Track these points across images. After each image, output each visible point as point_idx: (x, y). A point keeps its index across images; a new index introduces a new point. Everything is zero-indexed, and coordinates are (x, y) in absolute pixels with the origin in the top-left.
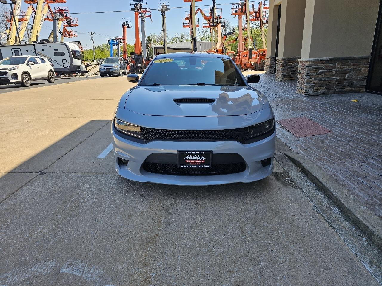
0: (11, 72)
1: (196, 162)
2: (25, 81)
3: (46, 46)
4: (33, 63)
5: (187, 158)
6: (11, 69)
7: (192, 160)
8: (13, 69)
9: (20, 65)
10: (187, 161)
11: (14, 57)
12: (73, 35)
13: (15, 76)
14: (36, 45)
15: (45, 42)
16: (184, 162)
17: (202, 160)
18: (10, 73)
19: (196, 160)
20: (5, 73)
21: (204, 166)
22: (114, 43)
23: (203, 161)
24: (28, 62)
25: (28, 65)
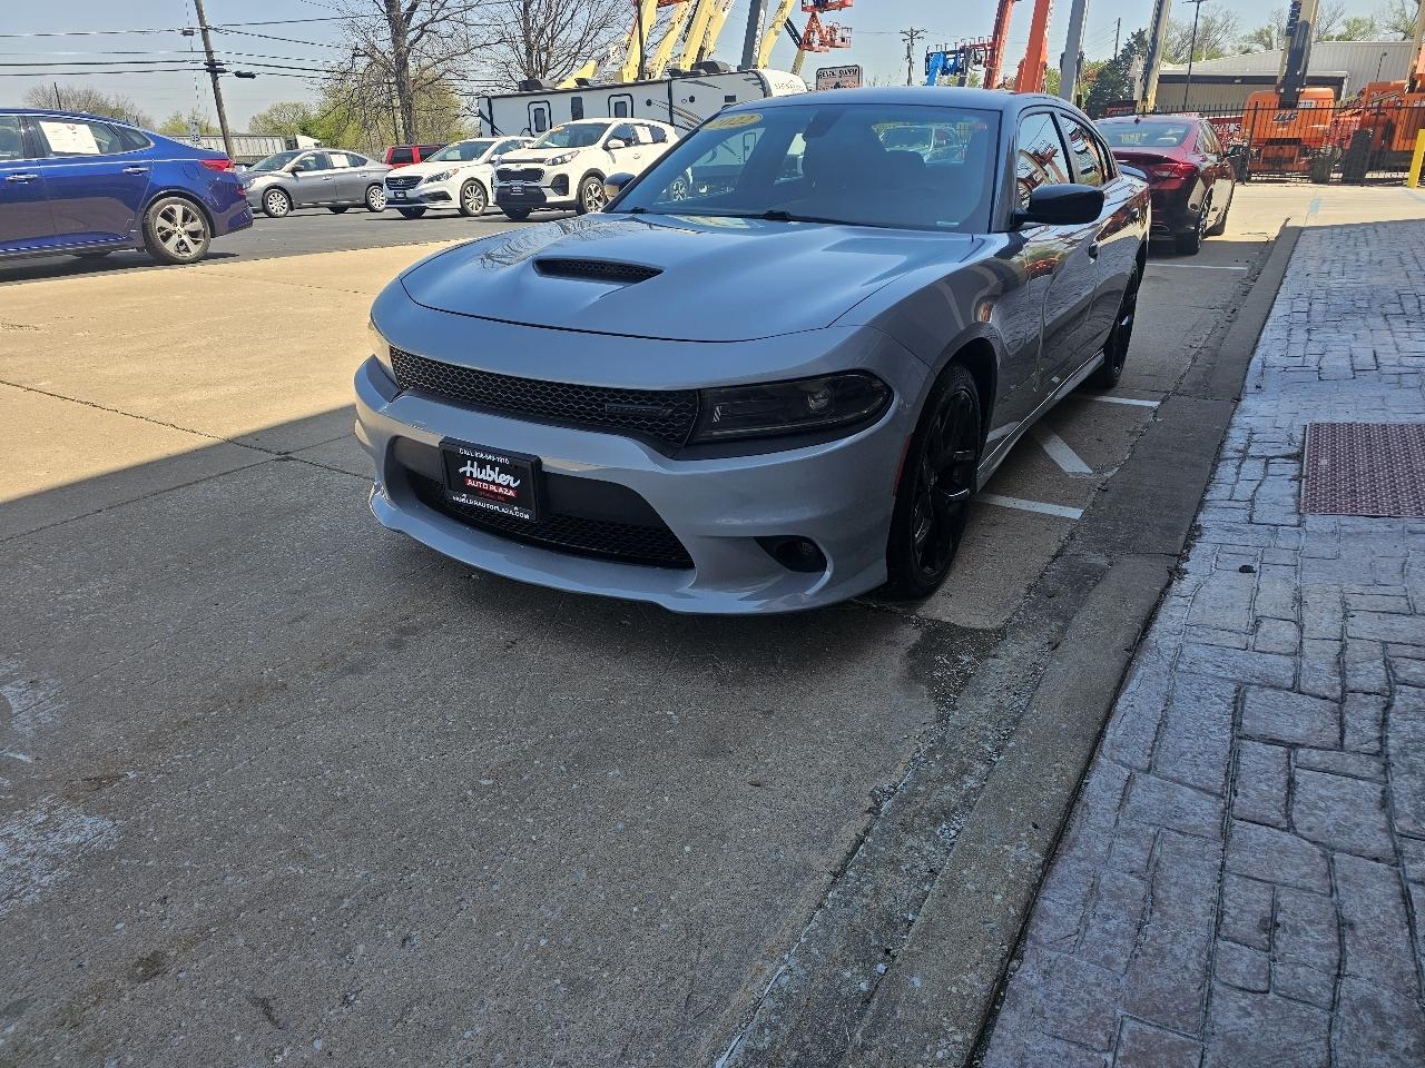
0: (554, 170)
1: (492, 492)
2: (587, 200)
3: (704, 84)
4: (622, 143)
5: (468, 469)
6: (554, 163)
7: (482, 480)
8: (559, 160)
9: (581, 149)
10: (470, 482)
11: (572, 123)
12: (838, 42)
13: (561, 183)
14: (677, 84)
15: (702, 71)
16: (460, 483)
17: (508, 486)
18: (551, 172)
19: (493, 483)
20: (538, 174)
21: (516, 512)
22: (944, 67)
23: (511, 493)
24: (608, 140)
25: (606, 148)
